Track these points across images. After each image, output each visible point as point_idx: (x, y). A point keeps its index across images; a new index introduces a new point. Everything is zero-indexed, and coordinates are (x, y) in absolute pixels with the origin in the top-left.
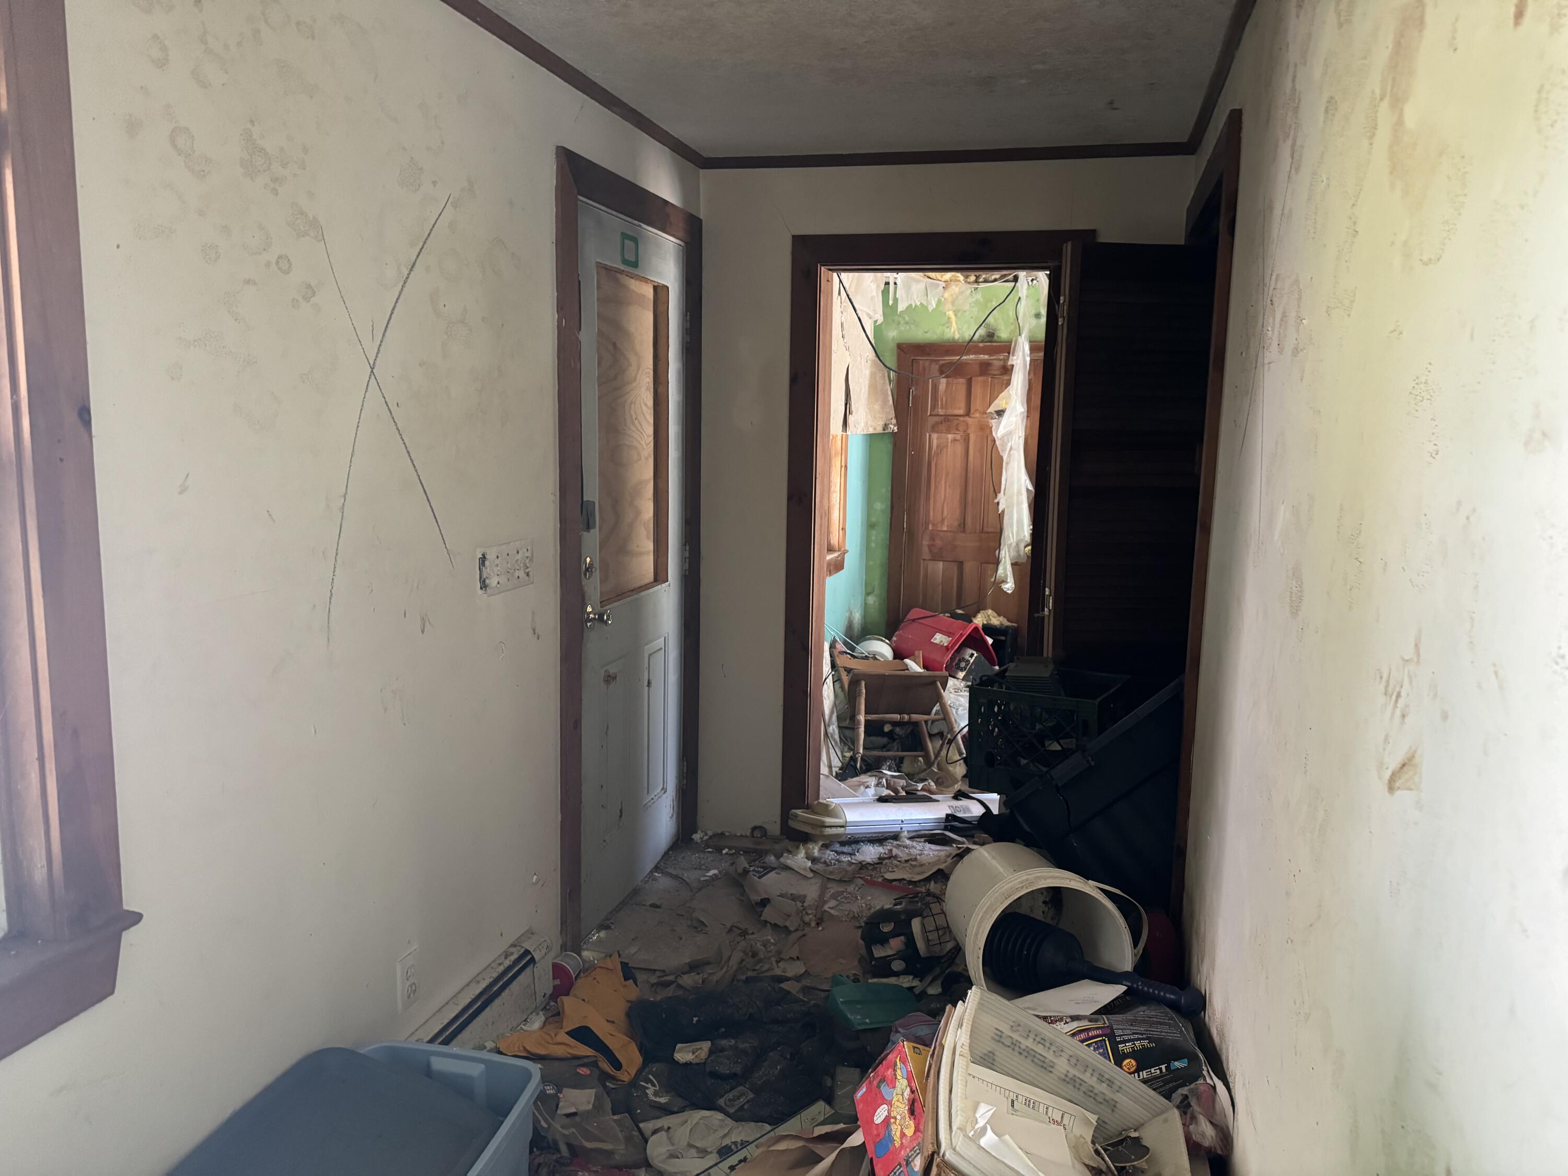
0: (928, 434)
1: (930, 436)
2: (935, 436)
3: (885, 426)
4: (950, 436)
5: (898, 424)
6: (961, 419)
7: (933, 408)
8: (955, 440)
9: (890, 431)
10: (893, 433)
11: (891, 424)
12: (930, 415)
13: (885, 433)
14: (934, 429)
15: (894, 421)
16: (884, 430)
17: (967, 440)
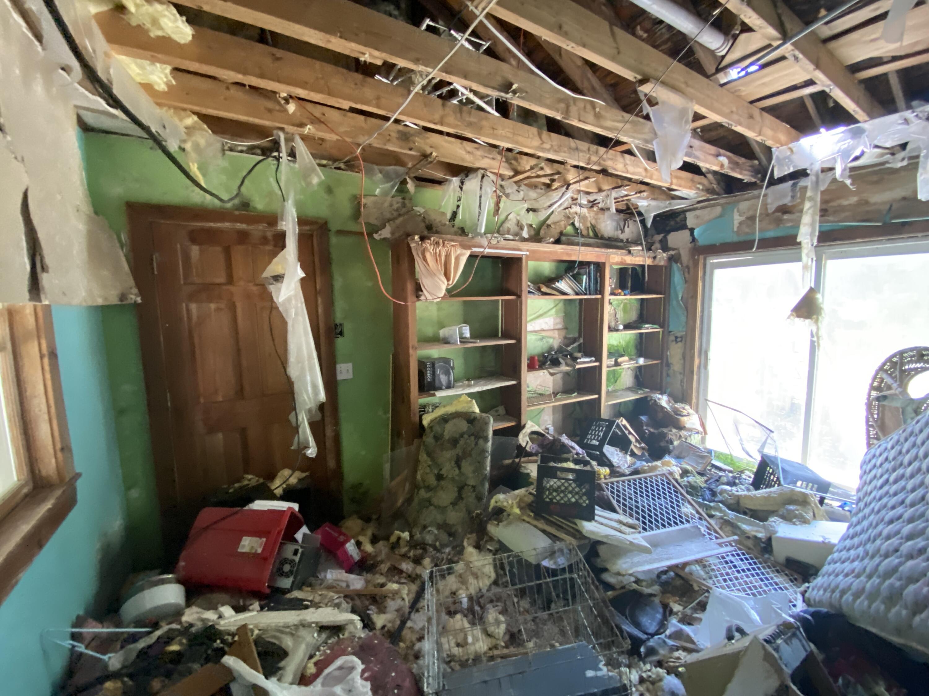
0: (184, 305)
1: (187, 306)
2: (193, 307)
3: (123, 297)
4: (213, 306)
5: (141, 293)
6: (224, 287)
7: (186, 276)
8: (218, 310)
9: (129, 301)
10: (136, 304)
11: (132, 294)
12: (185, 284)
13: (124, 305)
14: (191, 298)
15: (135, 291)
16: (121, 300)
17: (233, 308)
